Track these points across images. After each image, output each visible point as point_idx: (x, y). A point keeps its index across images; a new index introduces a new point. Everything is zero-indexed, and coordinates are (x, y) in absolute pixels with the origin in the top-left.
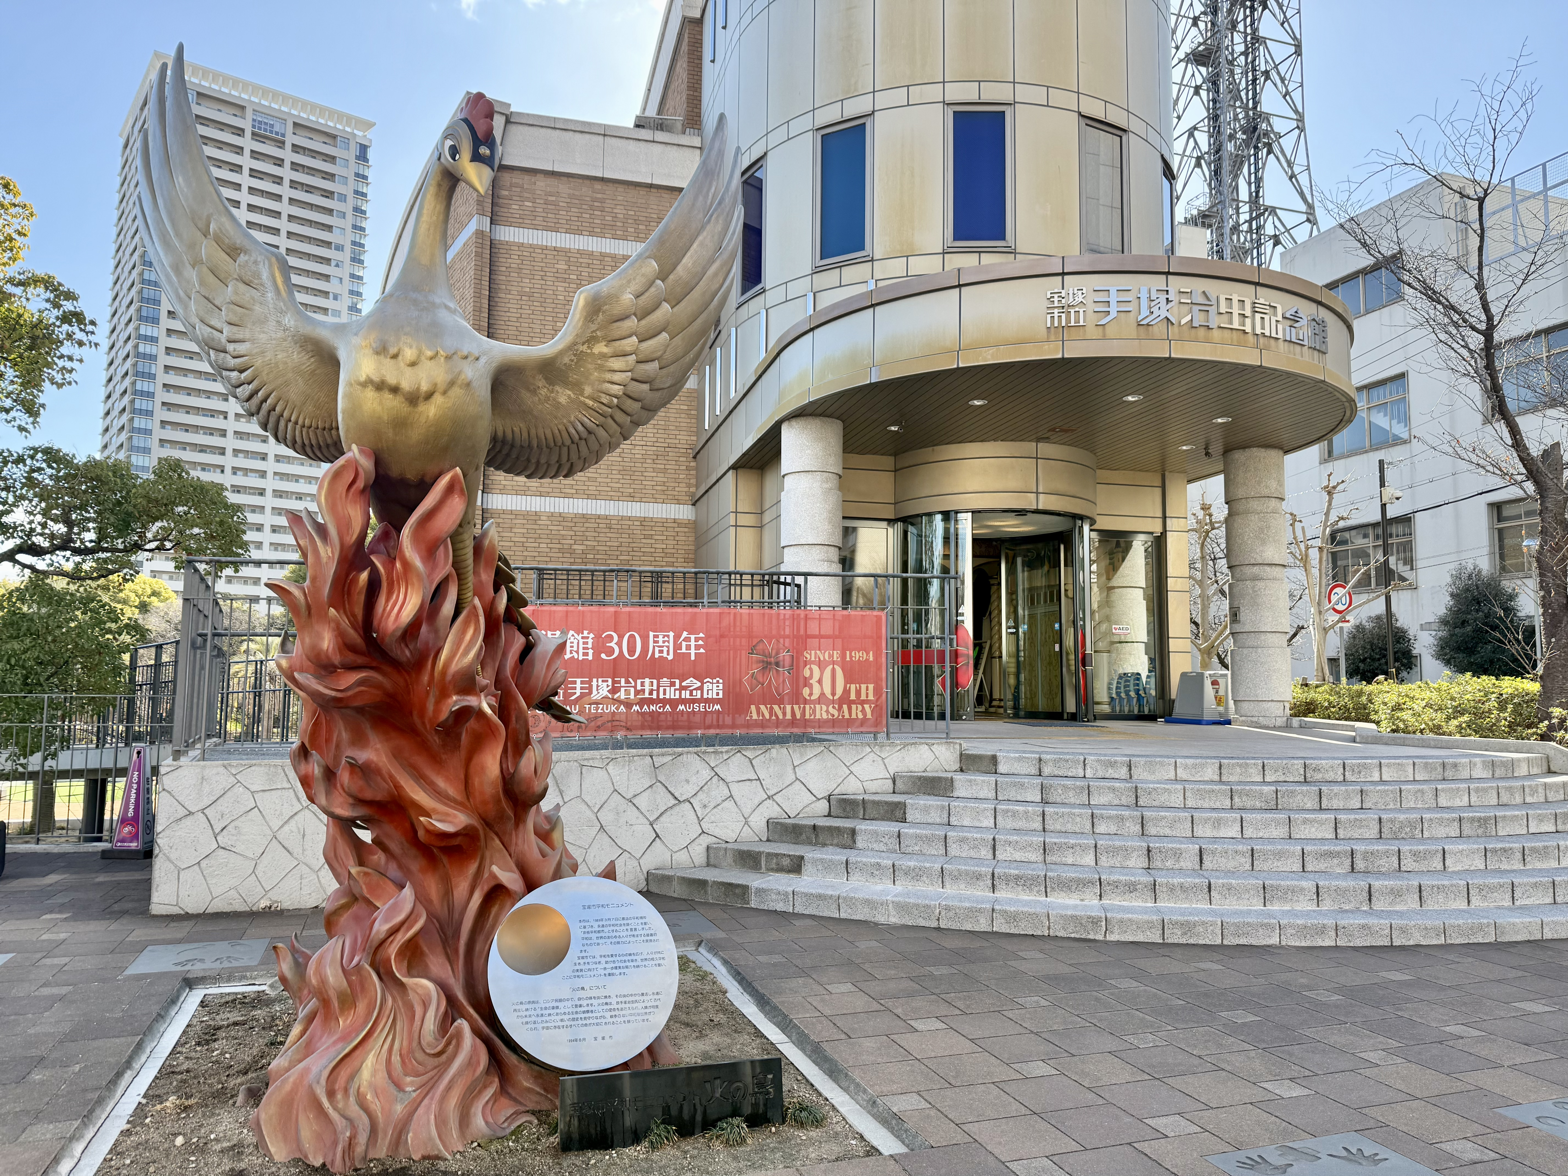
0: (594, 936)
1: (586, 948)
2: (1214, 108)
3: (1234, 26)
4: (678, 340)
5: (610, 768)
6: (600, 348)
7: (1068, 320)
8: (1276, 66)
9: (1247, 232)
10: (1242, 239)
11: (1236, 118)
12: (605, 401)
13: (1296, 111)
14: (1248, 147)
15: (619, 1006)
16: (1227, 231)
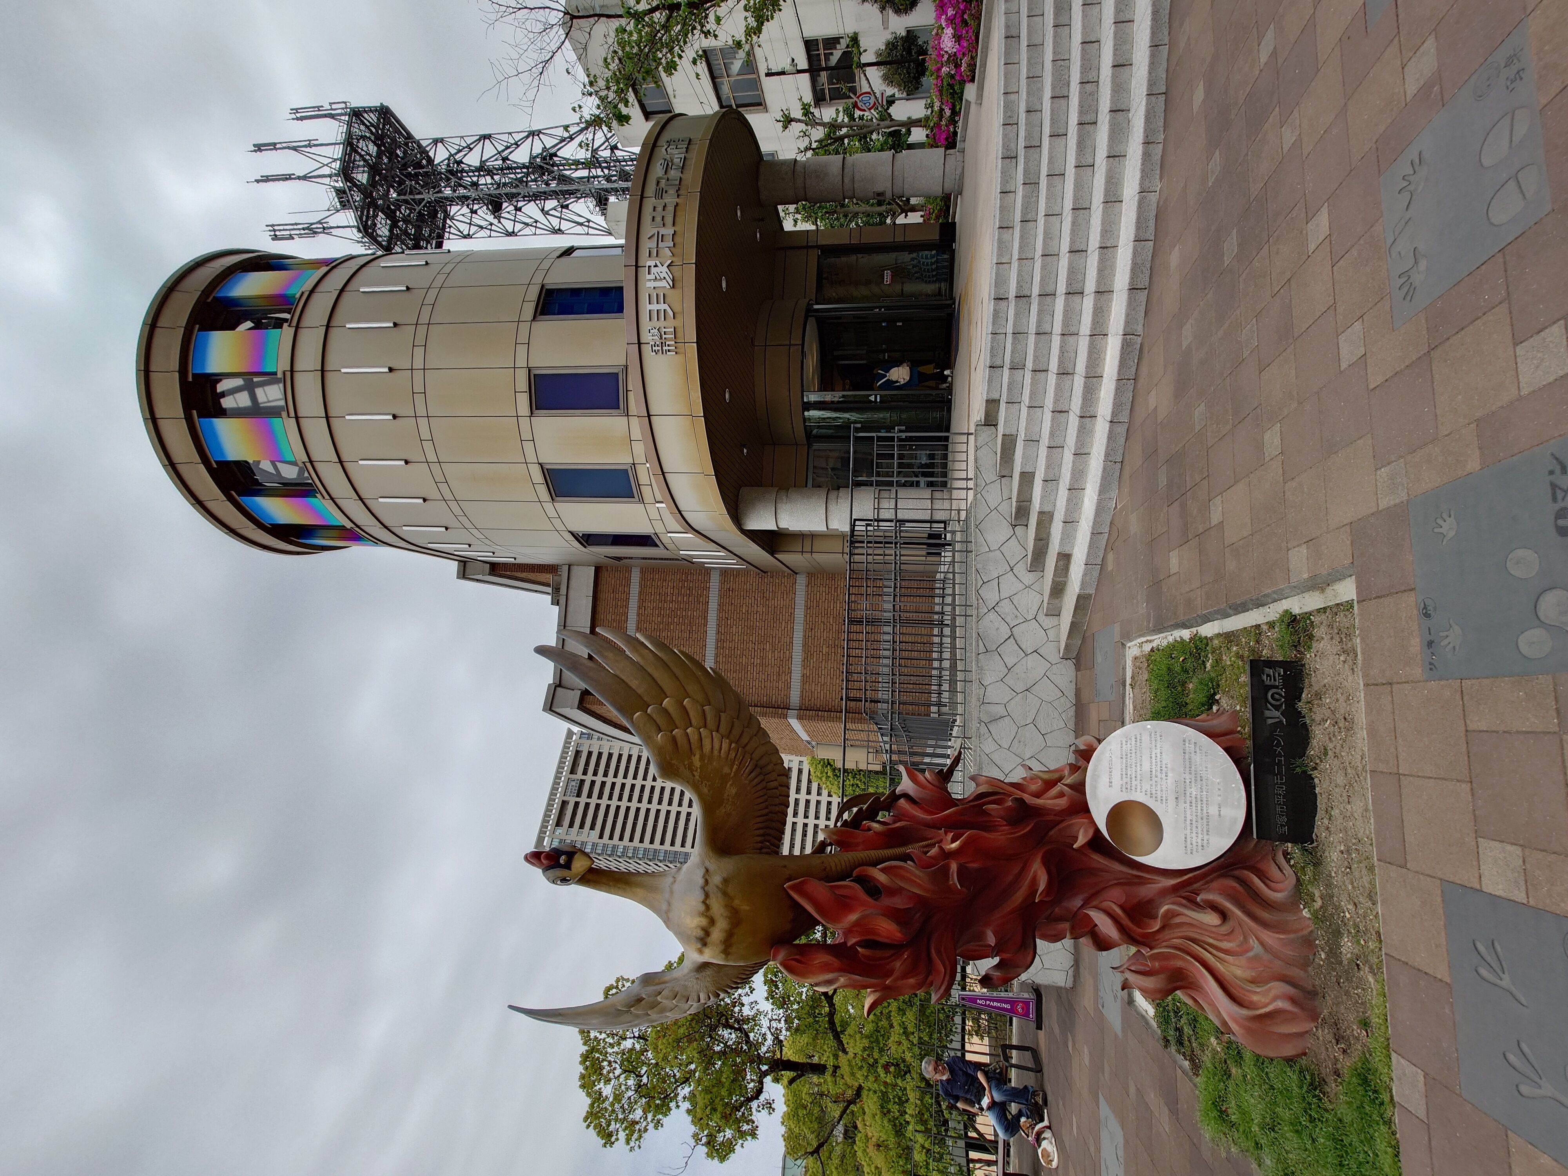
0: (1134, 783)
1: (1143, 790)
2: (528, 197)
3: (475, 185)
4: (689, 688)
5: (985, 683)
6: (697, 762)
7: (670, 340)
8: (499, 153)
9: (609, 170)
10: (615, 173)
11: (535, 180)
12: (734, 755)
13: (527, 137)
14: (553, 172)
15: (1193, 772)
16: (609, 186)
